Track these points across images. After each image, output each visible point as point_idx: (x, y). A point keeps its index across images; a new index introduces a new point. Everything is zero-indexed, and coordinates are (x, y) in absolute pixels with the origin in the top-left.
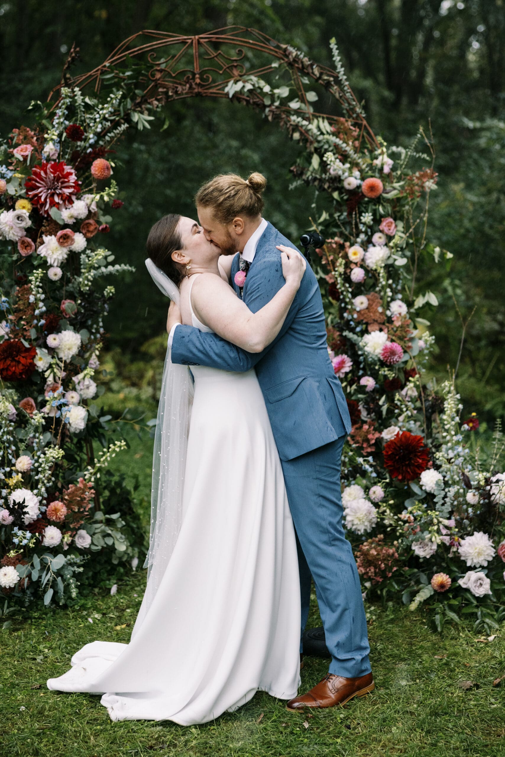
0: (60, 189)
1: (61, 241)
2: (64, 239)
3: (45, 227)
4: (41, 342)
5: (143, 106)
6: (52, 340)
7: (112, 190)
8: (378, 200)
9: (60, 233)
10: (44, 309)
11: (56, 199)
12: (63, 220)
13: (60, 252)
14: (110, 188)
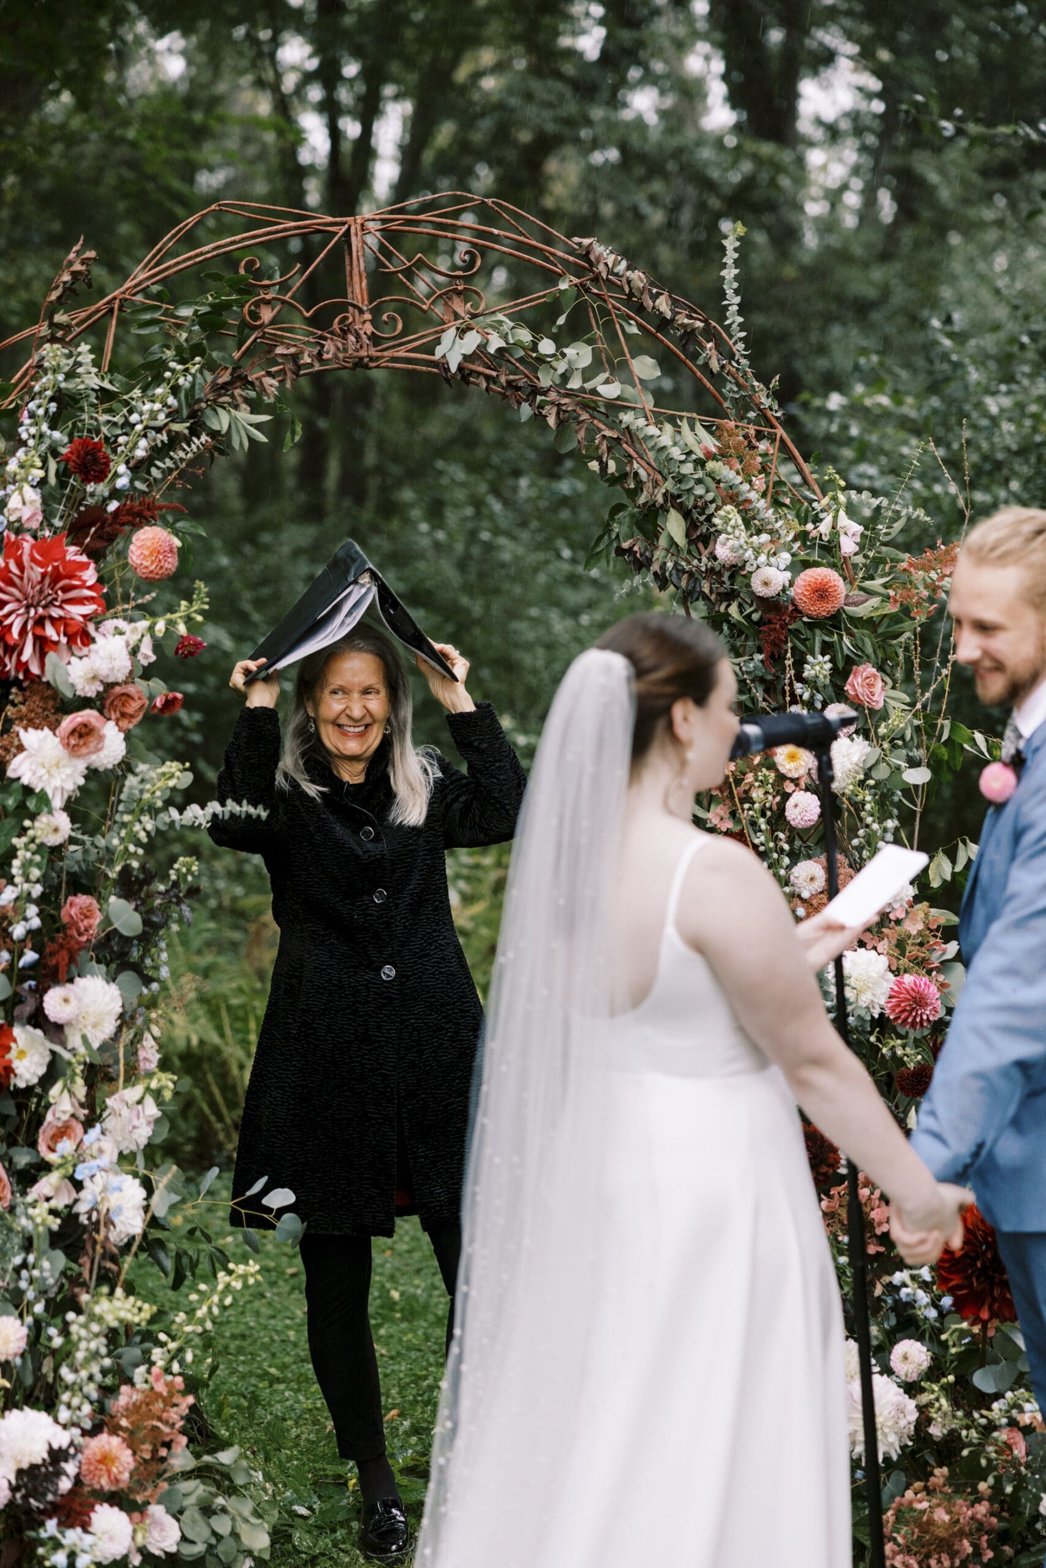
0: (60, 607)
1: (73, 742)
2: (81, 736)
3: (14, 705)
4: (28, 1008)
5: (237, 392)
6: (55, 1003)
7: (195, 607)
8: (835, 621)
9: (69, 722)
10: (36, 923)
11: (50, 632)
12: (73, 685)
13: (68, 771)
14: (190, 601)
